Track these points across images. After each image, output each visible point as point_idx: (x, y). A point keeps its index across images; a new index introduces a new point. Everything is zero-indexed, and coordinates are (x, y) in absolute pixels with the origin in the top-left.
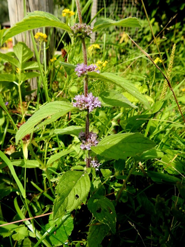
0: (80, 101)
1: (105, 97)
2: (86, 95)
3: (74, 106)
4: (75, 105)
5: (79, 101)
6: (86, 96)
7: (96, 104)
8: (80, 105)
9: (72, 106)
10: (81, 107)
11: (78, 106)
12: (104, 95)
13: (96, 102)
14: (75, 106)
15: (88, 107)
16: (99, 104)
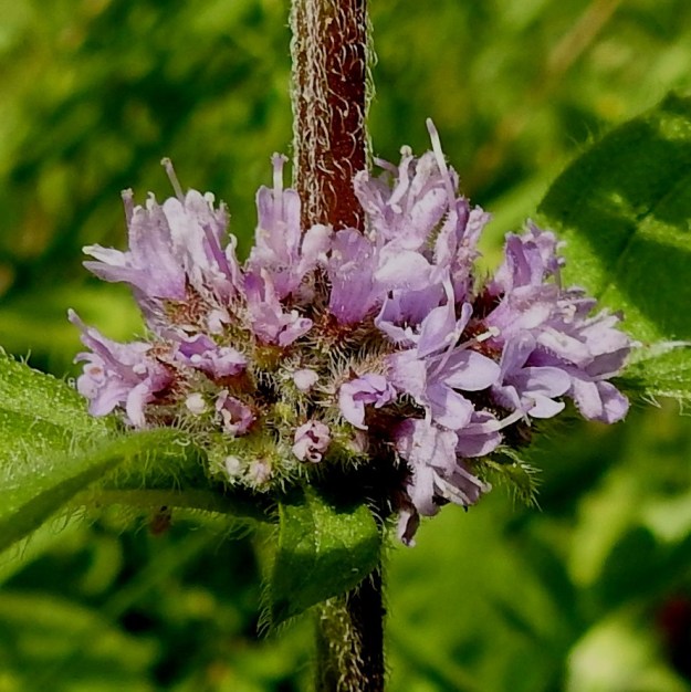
0: (231, 299)
1: (652, 228)
2: (345, 191)
3: (105, 406)
4: (130, 379)
5: (217, 318)
6: (343, 211)
7: (537, 358)
8: (237, 379)
9: (63, 415)
10: (253, 434)
11: (195, 403)
12: (634, 200)
13: (537, 315)
14: (135, 415)
15: (391, 420)
16: (590, 369)
